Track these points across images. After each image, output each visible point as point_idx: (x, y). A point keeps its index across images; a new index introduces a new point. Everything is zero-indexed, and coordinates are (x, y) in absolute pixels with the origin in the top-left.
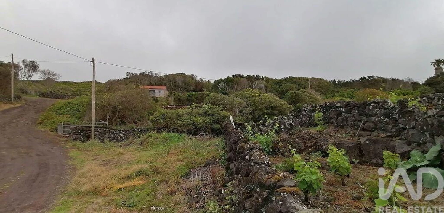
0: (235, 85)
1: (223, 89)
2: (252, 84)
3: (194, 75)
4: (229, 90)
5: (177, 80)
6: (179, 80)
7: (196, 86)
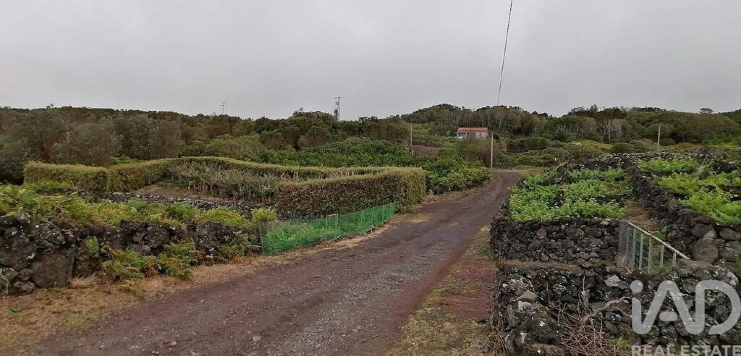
0: (577, 126)
1: (561, 132)
2: (603, 124)
3: (518, 107)
4: (568, 132)
5: (496, 116)
6: (499, 116)
7: (522, 124)
